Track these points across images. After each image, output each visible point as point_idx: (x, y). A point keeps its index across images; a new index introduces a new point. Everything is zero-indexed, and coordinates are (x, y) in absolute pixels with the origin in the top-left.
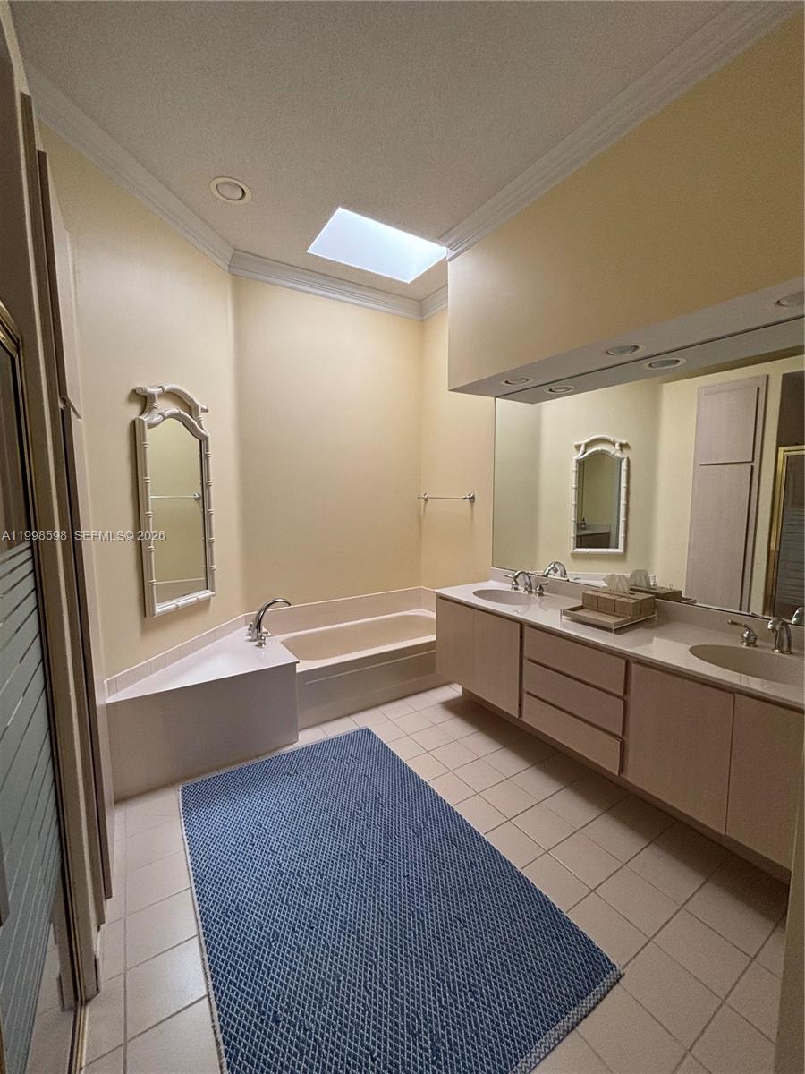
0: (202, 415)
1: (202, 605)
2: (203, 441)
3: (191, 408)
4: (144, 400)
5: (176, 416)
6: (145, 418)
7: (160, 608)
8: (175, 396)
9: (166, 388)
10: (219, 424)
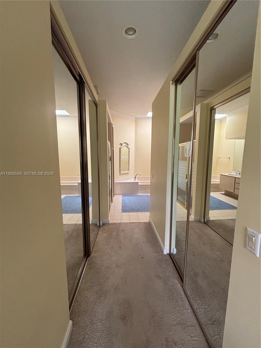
0: (129, 145)
1: (128, 173)
2: (129, 149)
3: (127, 144)
4: (121, 144)
5: (125, 146)
6: (121, 147)
7: (122, 172)
8: (125, 143)
9: (124, 142)
10: (132, 147)
